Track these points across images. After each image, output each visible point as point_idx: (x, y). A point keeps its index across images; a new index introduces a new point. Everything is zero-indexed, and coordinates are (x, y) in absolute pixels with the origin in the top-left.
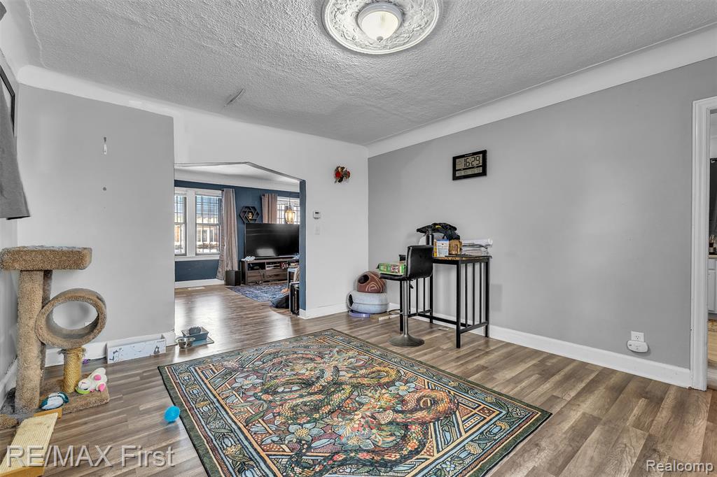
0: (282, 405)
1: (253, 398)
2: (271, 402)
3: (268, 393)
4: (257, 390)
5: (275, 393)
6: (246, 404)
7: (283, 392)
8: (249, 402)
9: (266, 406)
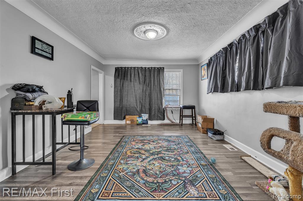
0: (176, 154)
1: (184, 159)
2: (179, 156)
3: (178, 160)
4: (182, 162)
5: (176, 159)
6: (188, 158)
7: (172, 158)
8: (186, 159)
9: (181, 155)
